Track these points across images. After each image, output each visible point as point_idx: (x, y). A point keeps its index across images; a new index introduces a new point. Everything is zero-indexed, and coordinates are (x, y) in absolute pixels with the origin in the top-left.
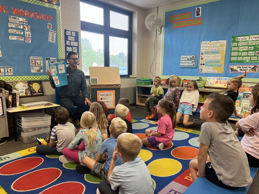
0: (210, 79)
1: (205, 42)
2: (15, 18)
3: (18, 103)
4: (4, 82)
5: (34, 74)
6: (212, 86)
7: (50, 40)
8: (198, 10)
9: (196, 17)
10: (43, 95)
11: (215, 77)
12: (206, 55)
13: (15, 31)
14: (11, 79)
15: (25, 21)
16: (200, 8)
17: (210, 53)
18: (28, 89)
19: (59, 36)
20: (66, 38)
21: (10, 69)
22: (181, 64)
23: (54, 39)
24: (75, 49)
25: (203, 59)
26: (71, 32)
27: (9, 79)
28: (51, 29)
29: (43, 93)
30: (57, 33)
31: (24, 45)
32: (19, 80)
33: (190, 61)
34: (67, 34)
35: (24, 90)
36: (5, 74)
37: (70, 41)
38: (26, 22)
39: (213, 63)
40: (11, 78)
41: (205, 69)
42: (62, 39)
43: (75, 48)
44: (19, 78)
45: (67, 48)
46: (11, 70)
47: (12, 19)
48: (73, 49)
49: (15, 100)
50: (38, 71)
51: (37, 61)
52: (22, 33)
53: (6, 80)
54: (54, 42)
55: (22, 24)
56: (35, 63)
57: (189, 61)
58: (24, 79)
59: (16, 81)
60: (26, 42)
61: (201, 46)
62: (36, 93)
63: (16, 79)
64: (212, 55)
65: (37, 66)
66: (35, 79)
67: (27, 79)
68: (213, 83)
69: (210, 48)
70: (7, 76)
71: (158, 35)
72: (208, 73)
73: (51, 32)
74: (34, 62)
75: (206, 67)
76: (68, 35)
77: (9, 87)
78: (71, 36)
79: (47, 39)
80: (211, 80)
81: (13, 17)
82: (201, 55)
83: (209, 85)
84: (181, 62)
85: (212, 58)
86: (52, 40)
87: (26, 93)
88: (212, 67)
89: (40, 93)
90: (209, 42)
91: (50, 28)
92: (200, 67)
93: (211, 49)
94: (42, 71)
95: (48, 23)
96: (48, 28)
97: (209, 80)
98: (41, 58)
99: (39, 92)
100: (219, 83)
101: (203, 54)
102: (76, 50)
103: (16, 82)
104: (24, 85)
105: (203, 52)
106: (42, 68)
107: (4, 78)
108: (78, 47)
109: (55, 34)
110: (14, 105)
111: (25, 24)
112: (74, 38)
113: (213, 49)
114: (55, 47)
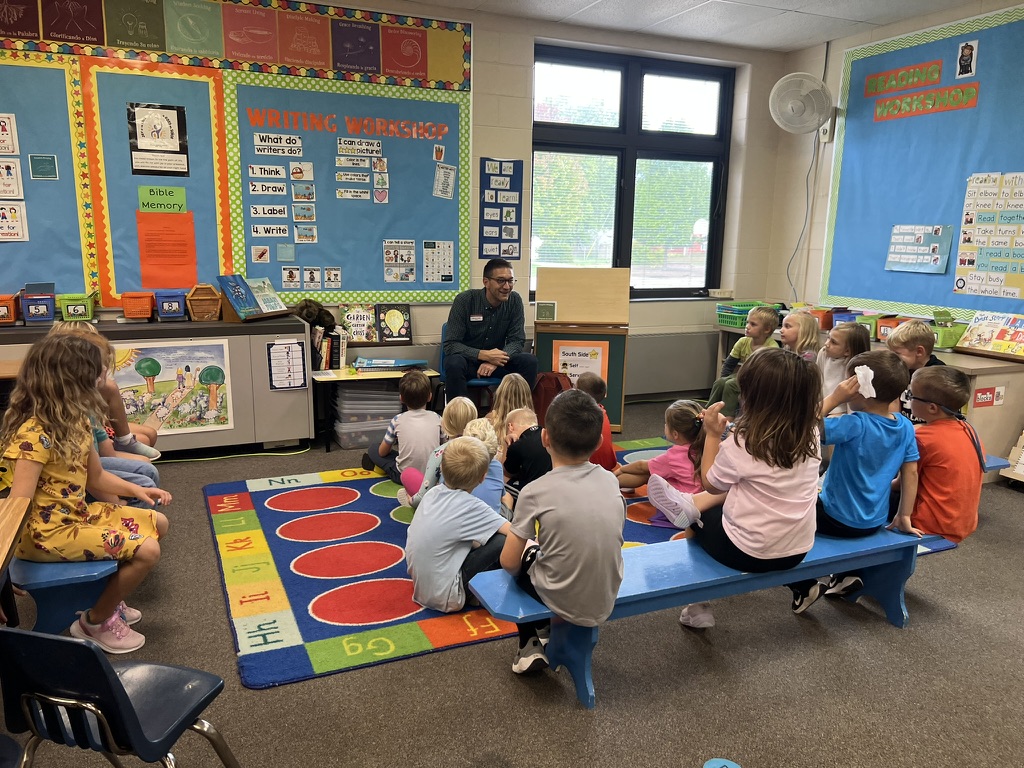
0: (981, 322)
1: (983, 176)
2: (352, 143)
3: (343, 360)
4: (318, 305)
5: (392, 286)
6: (980, 347)
7: (437, 193)
8: (967, 52)
9: (958, 77)
10: (409, 344)
11: (1001, 315)
12: (983, 227)
13: (349, 177)
14: (336, 299)
15: (376, 148)
16: (974, 44)
17: (997, 219)
18: (374, 325)
19: (463, 179)
20: (485, 181)
21: (336, 272)
22: (891, 258)
23: (450, 189)
24: (508, 213)
25: (969, 241)
26: (501, 162)
27: (332, 299)
28: (442, 160)
29: (411, 339)
30: (458, 172)
31: (369, 211)
32: (355, 302)
33: (923, 248)
34: (487, 172)
35: (365, 329)
36: (323, 285)
37: (497, 190)
38: (378, 149)
39: (1006, 260)
40: (335, 295)
41: (974, 281)
42: (470, 187)
43: (511, 209)
44: (355, 295)
45: (486, 210)
46: (336, 275)
47: (343, 146)
48: (504, 214)
49: (336, 351)
50: (402, 279)
51: (401, 252)
52: (368, 180)
53: (324, 299)
54: (449, 196)
55: (369, 155)
56: (396, 256)
57: (922, 245)
58: (367, 299)
59: (347, 302)
60: (376, 201)
61: (968, 190)
62: (392, 336)
63: (347, 299)
64: (1004, 228)
65: (400, 266)
66: (393, 298)
67: (374, 299)
68: (987, 336)
69: (999, 198)
70: (328, 289)
71: (822, 146)
72: (987, 294)
73: (442, 170)
74: (392, 255)
75: (978, 274)
76: (491, 172)
77: (327, 319)
78: (501, 175)
79: (431, 188)
80: (986, 322)
81: (348, 139)
82: (964, 227)
83: (973, 343)
84: (892, 248)
85: (1003, 239)
86: (444, 191)
87: (368, 336)
88: (1002, 276)
89: (403, 336)
90: (996, 175)
91: (439, 158)
92: (960, 271)
93: (1001, 202)
94: (412, 278)
95: (436, 146)
96: (434, 158)
97: (977, 325)
98: (412, 243)
99: (400, 336)
100: (1008, 337)
101: (971, 222)
102: (513, 215)
103: (347, 305)
104: (366, 314)
105: (974, 213)
106: (412, 270)
107: (320, 295)
108: (518, 207)
109: (453, 174)
110: (333, 364)
111: (375, 154)
112: (508, 179)
113: (1012, 202)
114: (450, 210)
